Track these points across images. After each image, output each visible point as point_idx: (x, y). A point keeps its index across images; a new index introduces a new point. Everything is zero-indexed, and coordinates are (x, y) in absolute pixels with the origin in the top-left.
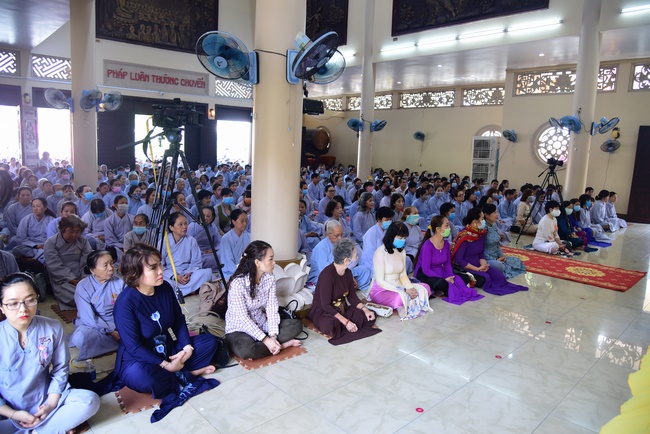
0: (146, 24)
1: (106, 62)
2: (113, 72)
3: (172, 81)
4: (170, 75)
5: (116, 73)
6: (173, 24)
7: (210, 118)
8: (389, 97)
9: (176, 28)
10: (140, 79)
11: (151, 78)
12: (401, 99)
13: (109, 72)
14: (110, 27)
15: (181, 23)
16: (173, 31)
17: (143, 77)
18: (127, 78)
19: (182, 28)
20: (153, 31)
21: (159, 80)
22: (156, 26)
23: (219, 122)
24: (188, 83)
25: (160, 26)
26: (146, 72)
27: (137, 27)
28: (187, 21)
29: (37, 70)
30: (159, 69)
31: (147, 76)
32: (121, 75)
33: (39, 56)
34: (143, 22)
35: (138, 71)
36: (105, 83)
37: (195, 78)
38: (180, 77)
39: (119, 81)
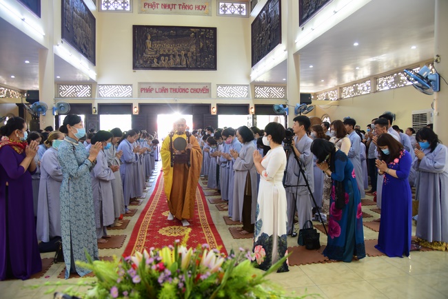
0: (165, 56)
1: (140, 83)
2: (144, 89)
3: (184, 91)
4: (183, 87)
5: (146, 89)
6: (183, 53)
7: (212, 114)
8: (368, 83)
9: (186, 55)
10: (162, 91)
11: (169, 90)
12: (377, 83)
13: (142, 90)
14: (141, 62)
15: (189, 51)
16: (183, 57)
17: (164, 90)
18: (153, 92)
19: (189, 54)
20: (169, 60)
21: (175, 90)
22: (171, 56)
23: (219, 116)
24: (196, 91)
25: (174, 56)
26: (166, 87)
27: (159, 59)
28: (193, 49)
29: (102, 93)
30: (175, 83)
31: (167, 89)
32: (149, 90)
33: (102, 85)
34: (163, 55)
35: (161, 86)
36: (139, 97)
37: (201, 87)
38: (190, 87)
39: (148, 94)
